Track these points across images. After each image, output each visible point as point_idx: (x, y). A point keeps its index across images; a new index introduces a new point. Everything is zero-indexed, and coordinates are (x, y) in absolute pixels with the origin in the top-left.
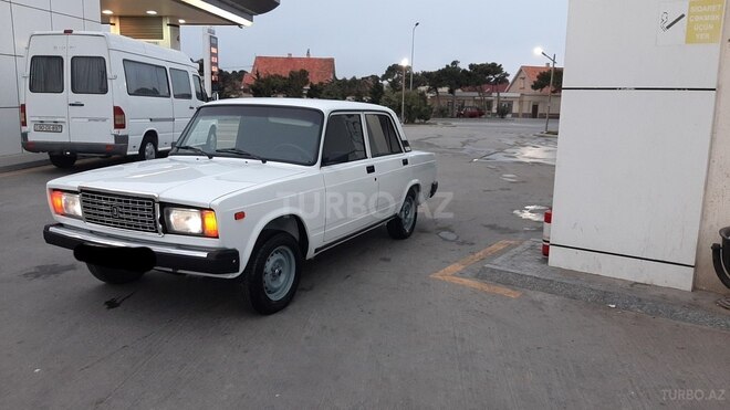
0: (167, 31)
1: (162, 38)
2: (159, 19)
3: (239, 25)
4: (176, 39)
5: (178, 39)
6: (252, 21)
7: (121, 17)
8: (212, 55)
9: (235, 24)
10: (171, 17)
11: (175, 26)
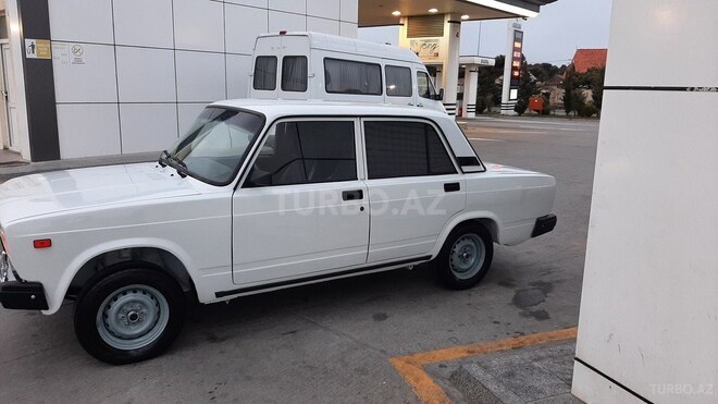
0: (447, 27)
1: (442, 35)
2: (441, 16)
3: (524, 17)
4: (456, 35)
5: (458, 35)
6: (538, 11)
7: (410, 18)
8: (515, 49)
9: (517, 16)
10: (452, 14)
11: (456, 22)
